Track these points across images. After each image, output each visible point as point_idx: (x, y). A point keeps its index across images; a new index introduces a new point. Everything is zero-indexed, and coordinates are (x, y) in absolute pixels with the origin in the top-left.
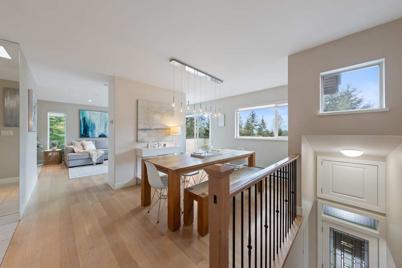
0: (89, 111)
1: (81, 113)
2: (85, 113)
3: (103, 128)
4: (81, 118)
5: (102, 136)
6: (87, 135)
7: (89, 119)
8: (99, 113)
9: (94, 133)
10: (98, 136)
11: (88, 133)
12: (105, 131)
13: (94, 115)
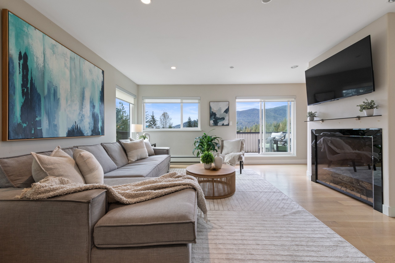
0: (39, 33)
2: (27, 37)
3: (76, 107)
5: (75, 132)
6: (35, 130)
7: (41, 62)
8: (68, 52)
9: (55, 121)
10: (67, 132)
11: (37, 119)
12: (81, 116)
13: (54, 55)
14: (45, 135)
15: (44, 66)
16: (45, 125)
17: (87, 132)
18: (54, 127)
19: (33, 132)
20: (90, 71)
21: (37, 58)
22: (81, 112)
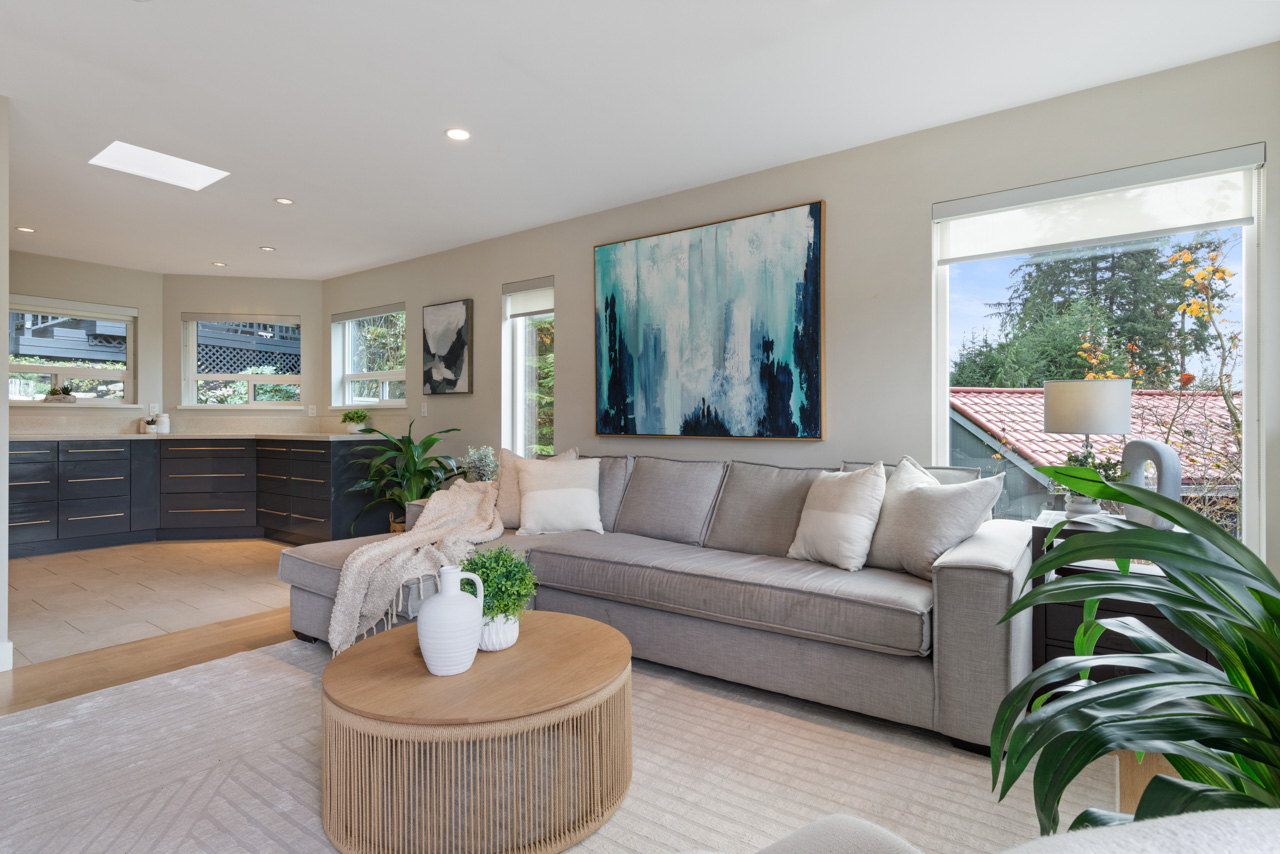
0: (630, 245)
1: (599, 269)
2: (615, 267)
3: (706, 362)
4: (601, 305)
5: (705, 425)
6: (626, 419)
7: (633, 297)
8: (685, 237)
9: (656, 401)
10: (681, 424)
11: (628, 400)
12: (719, 383)
13: (655, 267)
14: (639, 429)
15: (638, 301)
16: (639, 412)
17: (739, 427)
18: (656, 413)
19: (623, 423)
20: (751, 242)
21: (627, 292)
22: (721, 372)
